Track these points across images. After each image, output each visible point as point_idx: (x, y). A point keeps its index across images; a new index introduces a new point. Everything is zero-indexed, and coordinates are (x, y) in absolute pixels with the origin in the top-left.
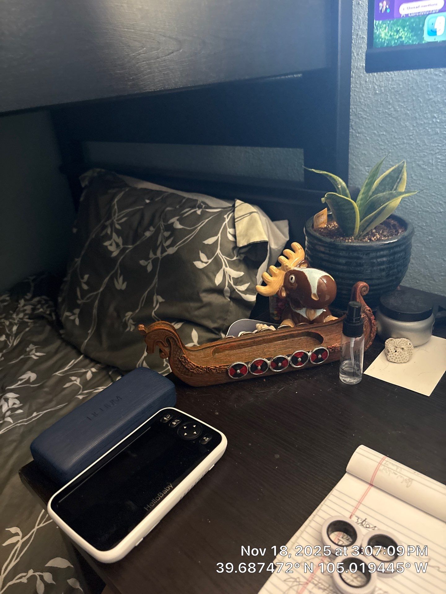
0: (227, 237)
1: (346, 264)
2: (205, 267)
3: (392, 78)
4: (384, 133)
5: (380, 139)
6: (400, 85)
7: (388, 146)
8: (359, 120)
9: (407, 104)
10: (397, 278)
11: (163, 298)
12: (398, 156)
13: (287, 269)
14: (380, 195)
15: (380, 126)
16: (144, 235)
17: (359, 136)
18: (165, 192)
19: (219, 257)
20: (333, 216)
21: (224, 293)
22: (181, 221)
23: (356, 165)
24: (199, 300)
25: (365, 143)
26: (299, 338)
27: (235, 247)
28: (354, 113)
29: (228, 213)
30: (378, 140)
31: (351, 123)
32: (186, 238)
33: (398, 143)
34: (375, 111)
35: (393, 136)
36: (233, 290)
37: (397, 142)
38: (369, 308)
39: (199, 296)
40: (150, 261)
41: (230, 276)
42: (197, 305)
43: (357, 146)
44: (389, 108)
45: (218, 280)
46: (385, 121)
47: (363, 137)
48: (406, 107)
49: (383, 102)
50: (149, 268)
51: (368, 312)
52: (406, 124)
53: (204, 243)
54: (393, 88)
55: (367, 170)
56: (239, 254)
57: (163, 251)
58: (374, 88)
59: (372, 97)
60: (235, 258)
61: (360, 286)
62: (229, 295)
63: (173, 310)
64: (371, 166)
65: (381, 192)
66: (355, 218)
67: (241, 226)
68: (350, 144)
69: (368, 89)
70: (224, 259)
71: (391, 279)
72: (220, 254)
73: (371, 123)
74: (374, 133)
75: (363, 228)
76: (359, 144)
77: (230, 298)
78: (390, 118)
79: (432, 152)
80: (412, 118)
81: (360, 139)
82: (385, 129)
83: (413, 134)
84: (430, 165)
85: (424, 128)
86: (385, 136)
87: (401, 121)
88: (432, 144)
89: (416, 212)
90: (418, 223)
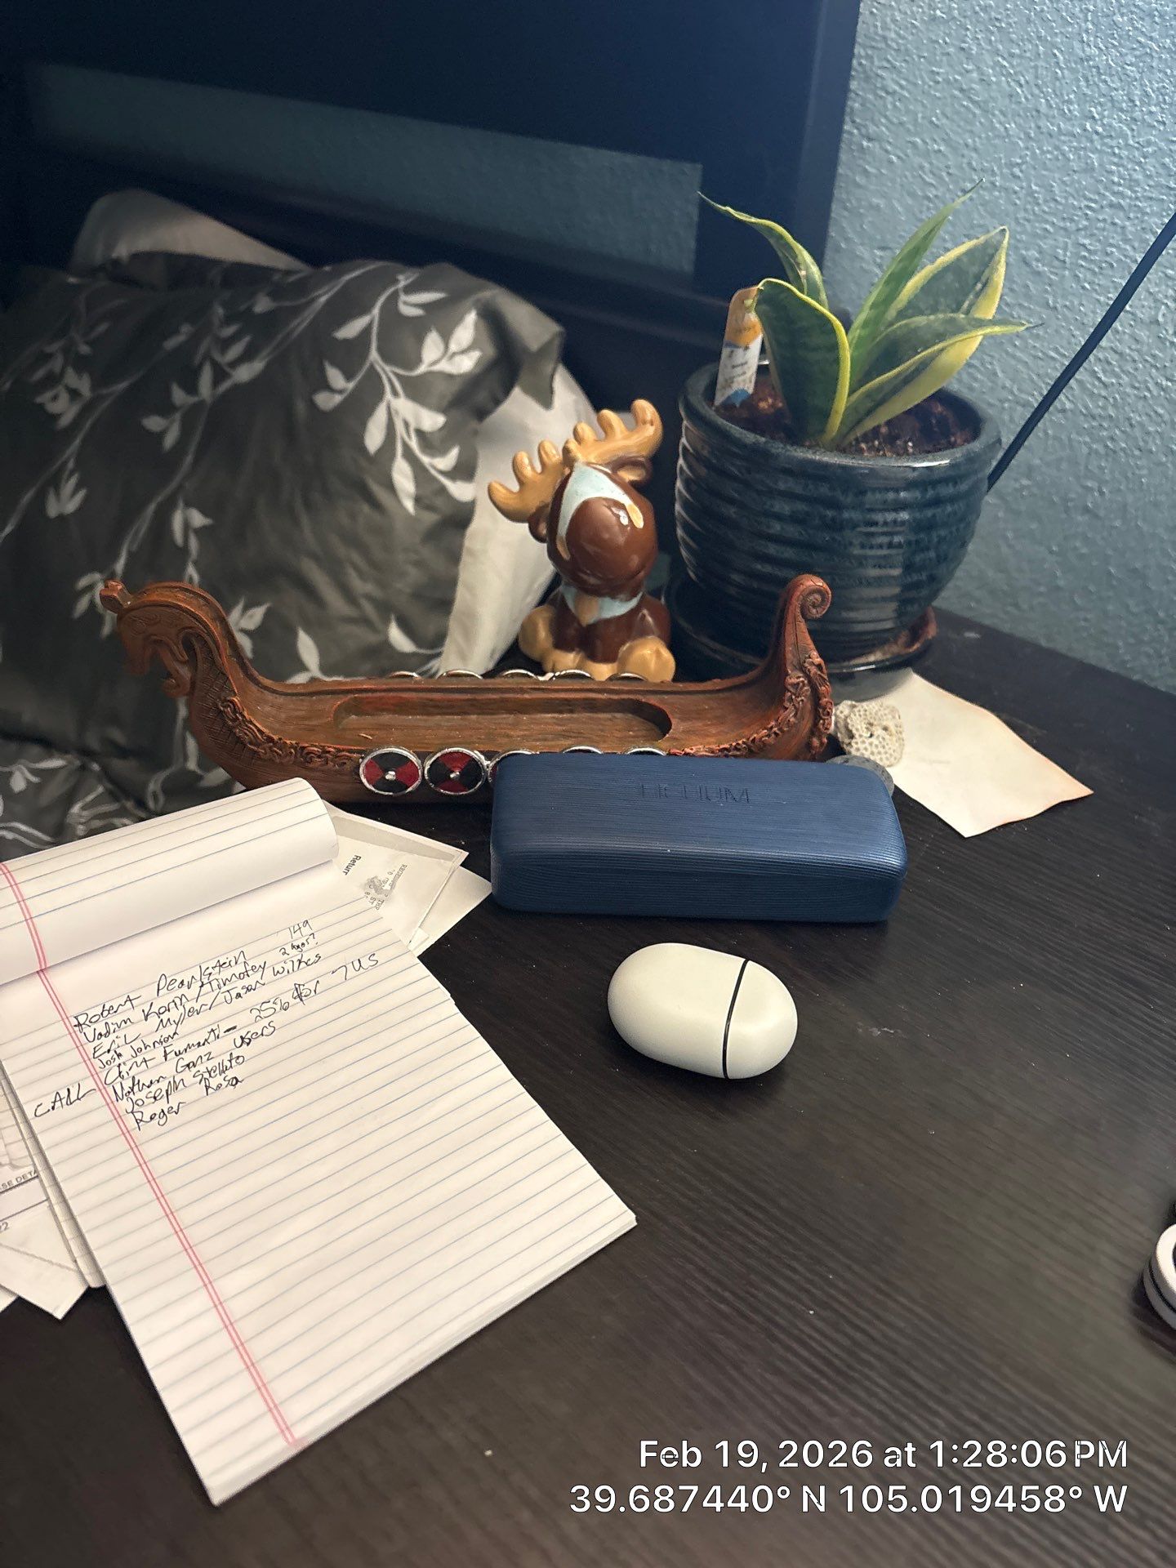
1: (795, 519)
4: (942, 148)
5: (927, 165)
7: (949, 190)
8: (876, 95)
9: (1019, 65)
10: (932, 579)
12: (972, 227)
14: (920, 320)
15: (932, 122)
16: (162, 347)
17: (868, 147)
20: (772, 369)
22: (276, 294)
23: (847, 240)
25: (883, 171)
26: (606, 716)
28: (865, 71)
30: (922, 167)
31: (850, 103)
34: (925, 75)
35: (965, 161)
38: (819, 659)
40: (176, 416)
43: (857, 179)
44: (967, 71)
46: (948, 111)
47: (877, 150)
48: (1015, 73)
49: (951, 50)
50: (171, 438)
52: (1008, 126)
55: (878, 260)
59: (922, 28)
61: (802, 588)
64: (890, 248)
65: (921, 313)
66: (835, 380)
68: (841, 170)
71: (915, 577)
73: (908, 111)
74: (914, 144)
75: (857, 415)
76: (865, 173)
78: (965, 103)
79: (1068, 224)
80: (1026, 110)
81: (870, 159)
82: (947, 134)
83: (1023, 163)
84: (1056, 263)
85: (1057, 148)
86: (944, 155)
87: (994, 115)
88: (1071, 200)
89: (997, 403)
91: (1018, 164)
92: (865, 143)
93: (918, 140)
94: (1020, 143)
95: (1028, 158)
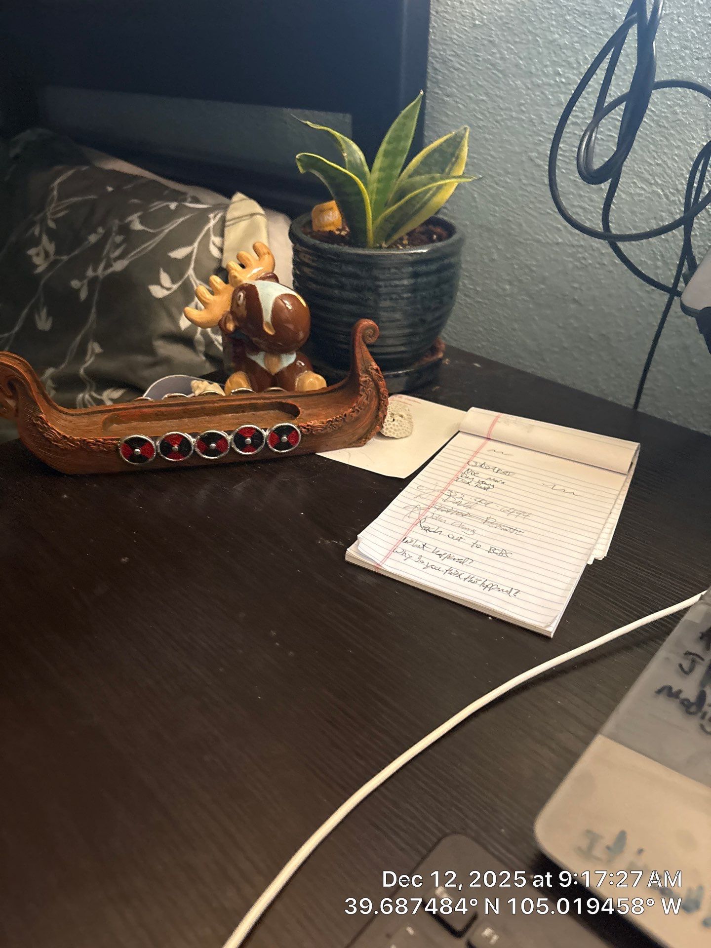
0: (209, 251)
2: (167, 297)
4: (484, 98)
5: (477, 109)
8: (449, 71)
9: (520, 48)
11: (102, 346)
13: (236, 283)
14: (416, 179)
15: (478, 84)
16: (86, 239)
18: (142, 178)
19: (190, 281)
21: (196, 345)
22: (143, 219)
24: (151, 351)
25: (456, 114)
27: (219, 269)
28: (443, 60)
29: (216, 212)
30: (475, 110)
32: (145, 246)
33: (505, 117)
34: (473, 58)
35: (496, 104)
36: (209, 342)
37: (501, 115)
39: (151, 344)
40: (86, 281)
42: (148, 359)
43: (441, 118)
44: (494, 54)
46: (487, 77)
47: (453, 103)
48: (518, 52)
49: (485, 42)
50: (84, 294)
52: (517, 82)
53: (169, 257)
57: (108, 266)
58: (473, 14)
59: (470, 31)
61: (361, 327)
62: (202, 348)
63: (112, 366)
66: (364, 210)
67: (233, 234)
69: (464, 16)
72: (192, 276)
74: (470, 97)
76: (447, 115)
77: (206, 355)
78: (494, 71)
80: (525, 73)
81: (448, 107)
82: (487, 90)
83: (526, 103)
85: (543, 93)
86: (486, 103)
87: (509, 77)
89: (524, 241)
90: (527, 260)
91: (524, 105)
92: (446, 99)
93: (472, 95)
94: (524, 92)
95: (528, 100)
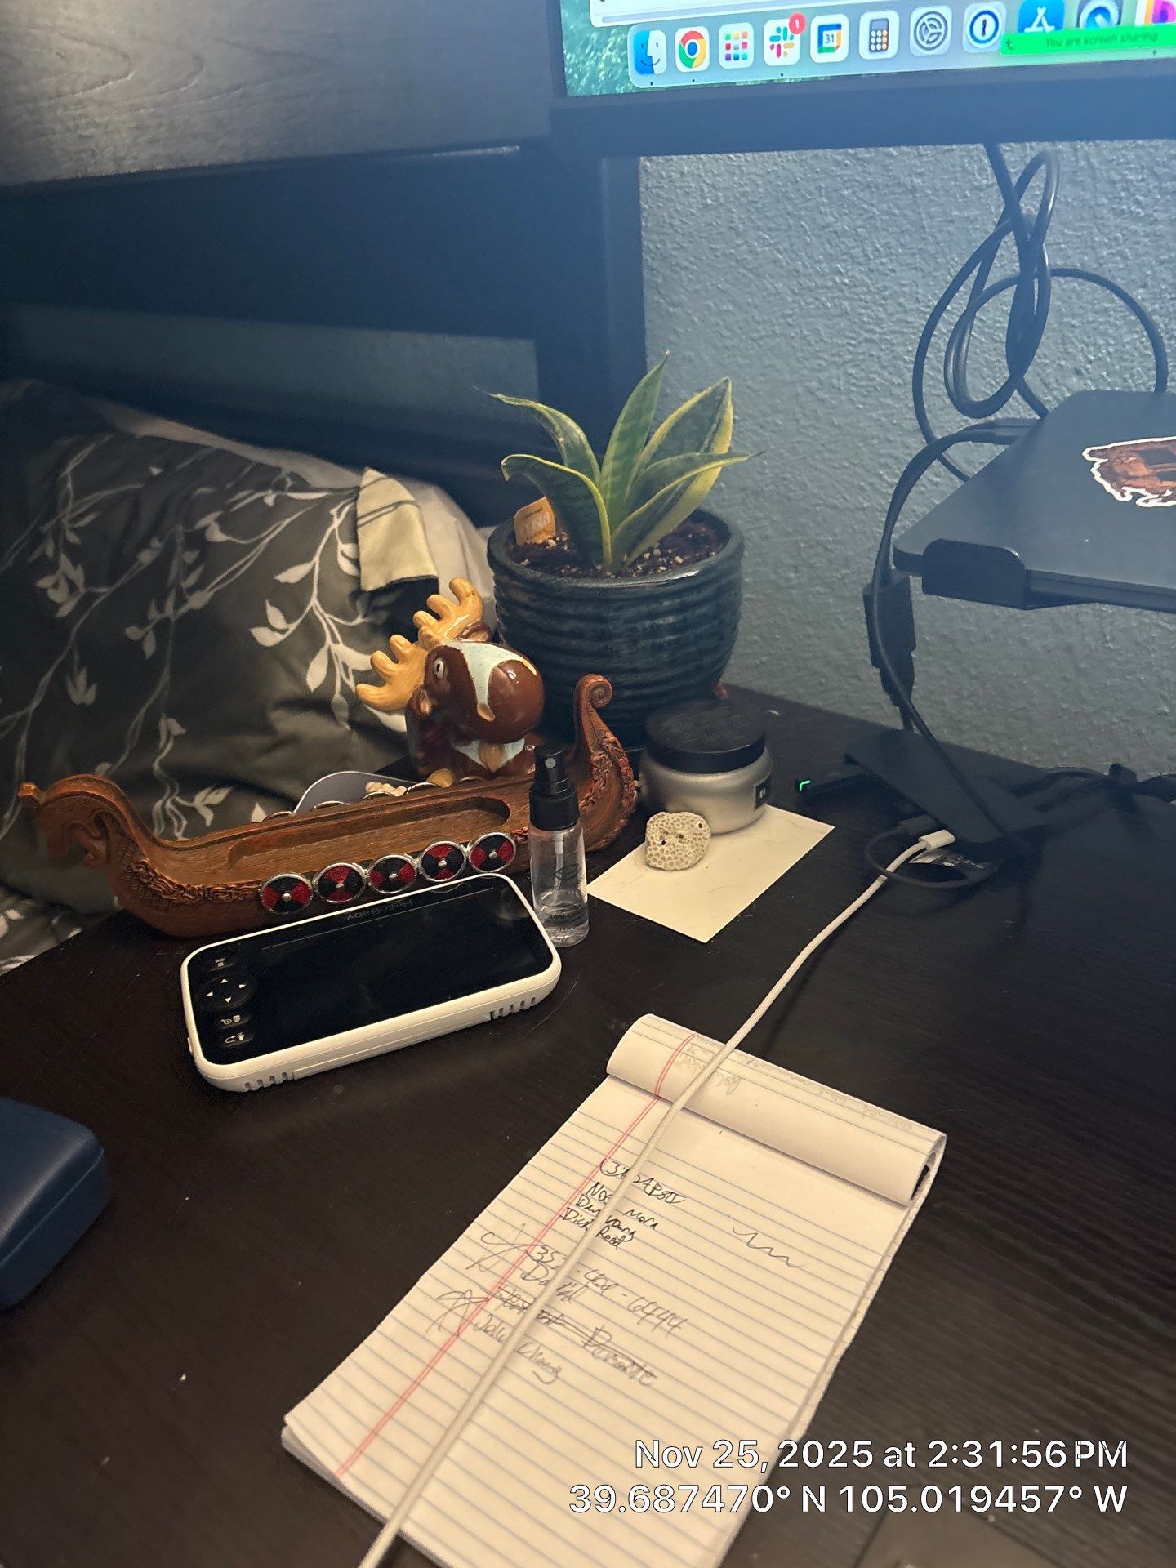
0: (338, 567)
2: (280, 644)
3: (740, 166)
4: (731, 308)
5: (721, 323)
6: (757, 185)
7: (741, 340)
8: (672, 270)
9: (776, 236)
11: (183, 724)
12: (765, 367)
13: (431, 645)
14: (667, 461)
15: (718, 288)
16: (134, 559)
18: (204, 447)
19: (317, 617)
21: (333, 708)
22: (224, 523)
24: (267, 729)
25: (688, 329)
26: (459, 814)
27: (358, 593)
28: (661, 254)
29: (343, 504)
30: (718, 325)
32: (233, 568)
33: (763, 333)
34: (707, 251)
35: (749, 316)
36: (355, 703)
37: (759, 331)
38: (613, 738)
39: (265, 718)
40: (149, 627)
41: (345, 667)
42: (263, 740)
44: (739, 246)
45: (315, 676)
46: (730, 277)
48: (776, 243)
49: (723, 230)
50: (149, 648)
51: (610, 747)
52: (776, 285)
53: (278, 581)
54: (744, 194)
56: (370, 610)
57: (180, 601)
58: (702, 190)
59: (698, 214)
60: (359, 620)
61: (587, 685)
62: (345, 714)
63: (205, 755)
65: (670, 454)
66: (597, 520)
67: (373, 537)
69: (688, 193)
70: (328, 622)
72: (316, 608)
73: (699, 282)
74: (708, 307)
75: (627, 545)
76: (675, 332)
77: (351, 722)
78: (741, 270)
79: (837, 359)
80: (788, 271)
82: (733, 297)
83: (794, 314)
84: (833, 390)
85: (817, 299)
86: (733, 314)
87: (764, 278)
88: (836, 340)
89: (811, 508)
90: (818, 535)
91: (790, 316)
92: (671, 309)
93: (711, 303)
94: (789, 299)
